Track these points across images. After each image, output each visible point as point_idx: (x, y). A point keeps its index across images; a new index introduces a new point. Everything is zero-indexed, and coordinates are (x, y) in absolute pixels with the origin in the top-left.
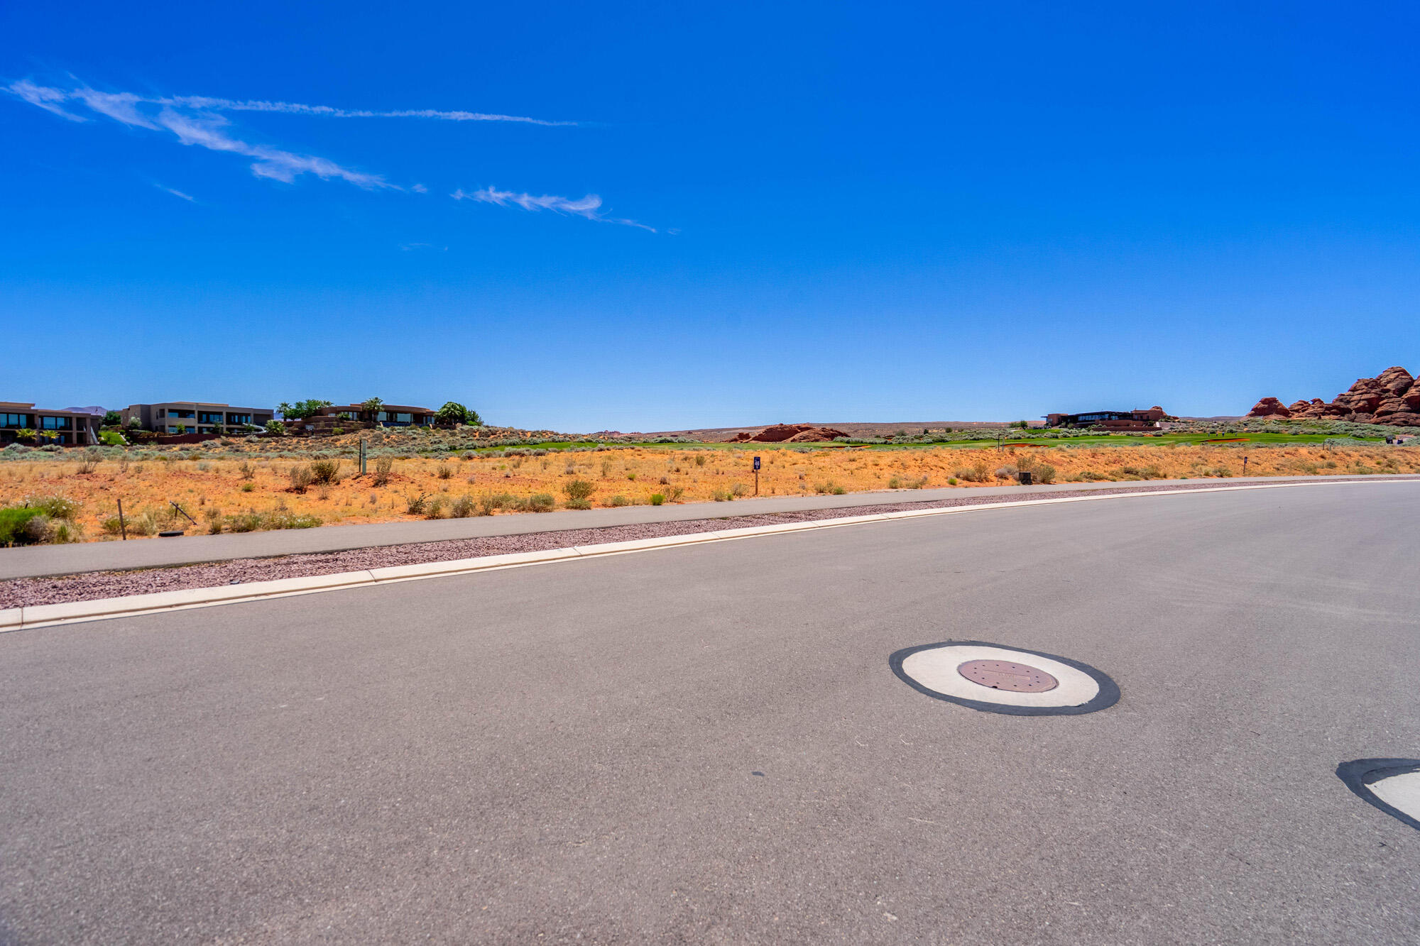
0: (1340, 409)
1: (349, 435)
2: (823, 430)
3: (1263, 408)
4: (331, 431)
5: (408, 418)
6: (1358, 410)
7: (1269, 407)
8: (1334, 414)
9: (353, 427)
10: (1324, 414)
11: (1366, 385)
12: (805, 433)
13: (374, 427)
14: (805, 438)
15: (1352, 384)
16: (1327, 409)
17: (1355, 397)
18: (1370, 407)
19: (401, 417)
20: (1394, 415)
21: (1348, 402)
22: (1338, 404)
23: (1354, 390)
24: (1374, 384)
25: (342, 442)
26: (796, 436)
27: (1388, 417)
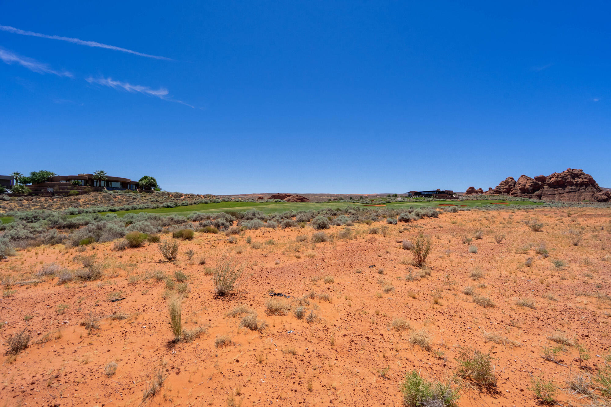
0: (497, 191)
1: (83, 196)
2: (297, 196)
3: (470, 191)
4: (68, 192)
5: (118, 185)
6: (504, 192)
7: (471, 190)
8: (497, 193)
9: (86, 190)
10: (494, 193)
11: (505, 183)
12: (290, 197)
13: (101, 191)
14: (290, 200)
15: (500, 182)
16: (495, 191)
17: (502, 187)
18: (508, 191)
19: (114, 185)
20: (517, 194)
21: (500, 189)
22: (497, 190)
23: (501, 185)
24: (506, 183)
25: (82, 200)
26: (286, 199)
27: (515, 195)
